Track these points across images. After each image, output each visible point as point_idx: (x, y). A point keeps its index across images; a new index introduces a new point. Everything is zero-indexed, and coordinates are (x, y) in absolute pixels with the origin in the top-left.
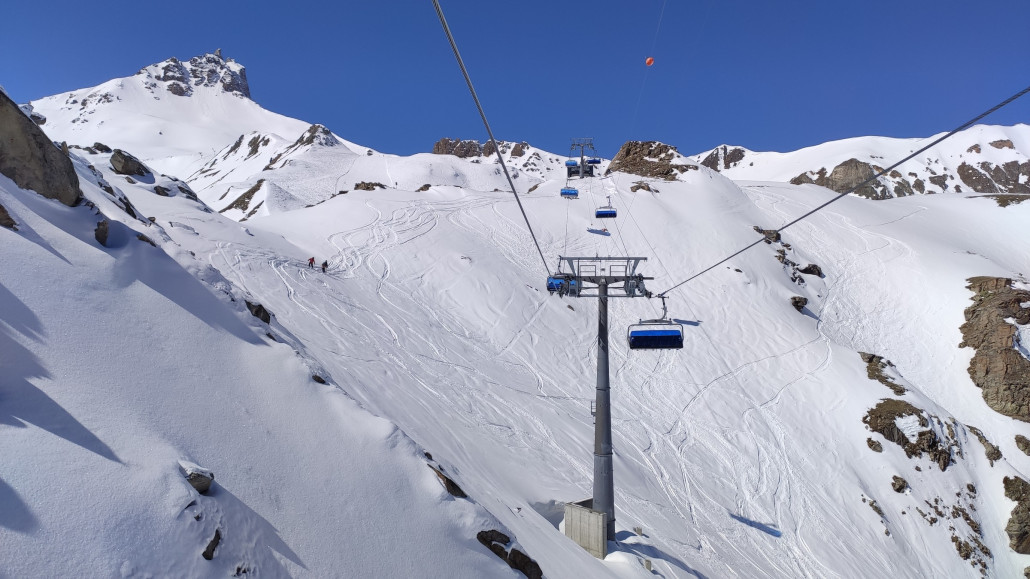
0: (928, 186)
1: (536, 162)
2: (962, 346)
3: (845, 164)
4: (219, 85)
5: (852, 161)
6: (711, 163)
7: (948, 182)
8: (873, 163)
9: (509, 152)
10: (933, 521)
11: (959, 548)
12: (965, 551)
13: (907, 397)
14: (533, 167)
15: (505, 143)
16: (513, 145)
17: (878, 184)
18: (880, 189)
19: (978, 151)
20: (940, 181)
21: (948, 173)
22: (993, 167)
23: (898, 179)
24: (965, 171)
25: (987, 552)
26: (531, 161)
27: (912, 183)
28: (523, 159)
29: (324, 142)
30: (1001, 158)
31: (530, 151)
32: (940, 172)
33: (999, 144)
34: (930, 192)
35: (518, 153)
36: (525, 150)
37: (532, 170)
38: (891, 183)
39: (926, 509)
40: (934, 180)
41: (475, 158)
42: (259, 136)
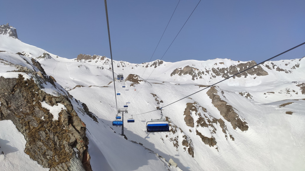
0: (205, 73)
1: (108, 62)
2: (184, 115)
3: (186, 67)
4: (8, 34)
5: (188, 66)
6: (155, 64)
7: (210, 72)
8: (193, 67)
9: (100, 59)
10: (171, 141)
11: (174, 145)
12: (175, 145)
13: (170, 123)
14: (107, 63)
15: (99, 56)
16: (101, 57)
17: (194, 72)
18: (194, 73)
19: (216, 65)
20: (208, 72)
21: (210, 70)
22: (220, 69)
23: (198, 71)
24: (214, 70)
25: (178, 145)
26: (106, 61)
27: (201, 72)
28: (104, 61)
29: (48, 58)
30: (221, 66)
31: (106, 59)
32: (208, 70)
33: (221, 63)
34: (206, 75)
35: (102, 59)
36: (105, 58)
37: (107, 64)
38: (197, 72)
39: (170, 140)
40: (206, 72)
41: (90, 60)
42: (25, 54)
